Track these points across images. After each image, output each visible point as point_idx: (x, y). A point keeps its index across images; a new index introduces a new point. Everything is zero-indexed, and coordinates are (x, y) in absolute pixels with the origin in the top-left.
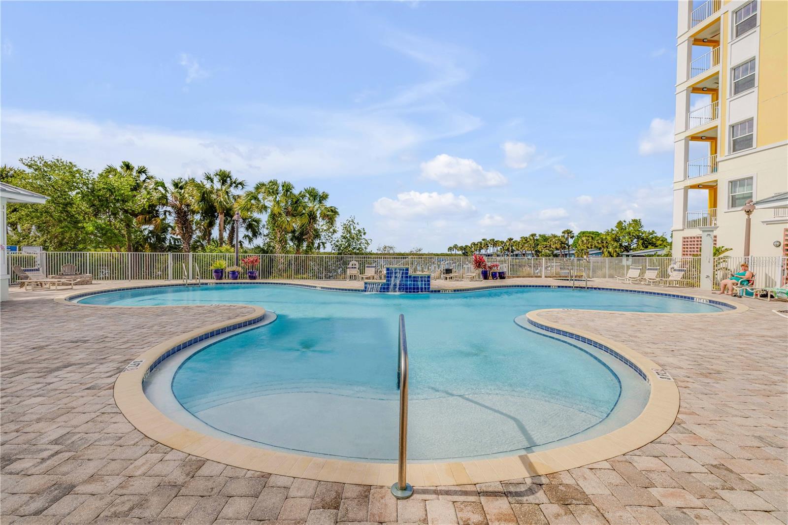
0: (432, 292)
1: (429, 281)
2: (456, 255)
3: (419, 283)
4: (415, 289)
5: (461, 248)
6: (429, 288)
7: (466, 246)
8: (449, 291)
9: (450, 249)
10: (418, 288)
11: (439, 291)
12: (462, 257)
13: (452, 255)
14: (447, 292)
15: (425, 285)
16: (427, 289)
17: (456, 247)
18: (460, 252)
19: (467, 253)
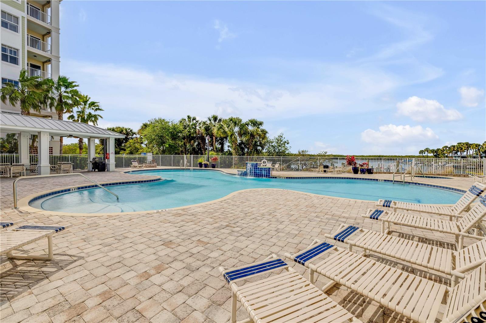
0: (271, 177)
1: (269, 171)
2: (427, 157)
3: (263, 172)
4: (261, 175)
5: (433, 151)
6: (269, 175)
7: (438, 150)
8: (282, 178)
9: (421, 152)
10: (262, 175)
11: (276, 177)
12: (434, 159)
13: (423, 157)
14: (281, 178)
15: (267, 173)
16: (268, 176)
17: (427, 150)
18: (432, 154)
19: (438, 155)
